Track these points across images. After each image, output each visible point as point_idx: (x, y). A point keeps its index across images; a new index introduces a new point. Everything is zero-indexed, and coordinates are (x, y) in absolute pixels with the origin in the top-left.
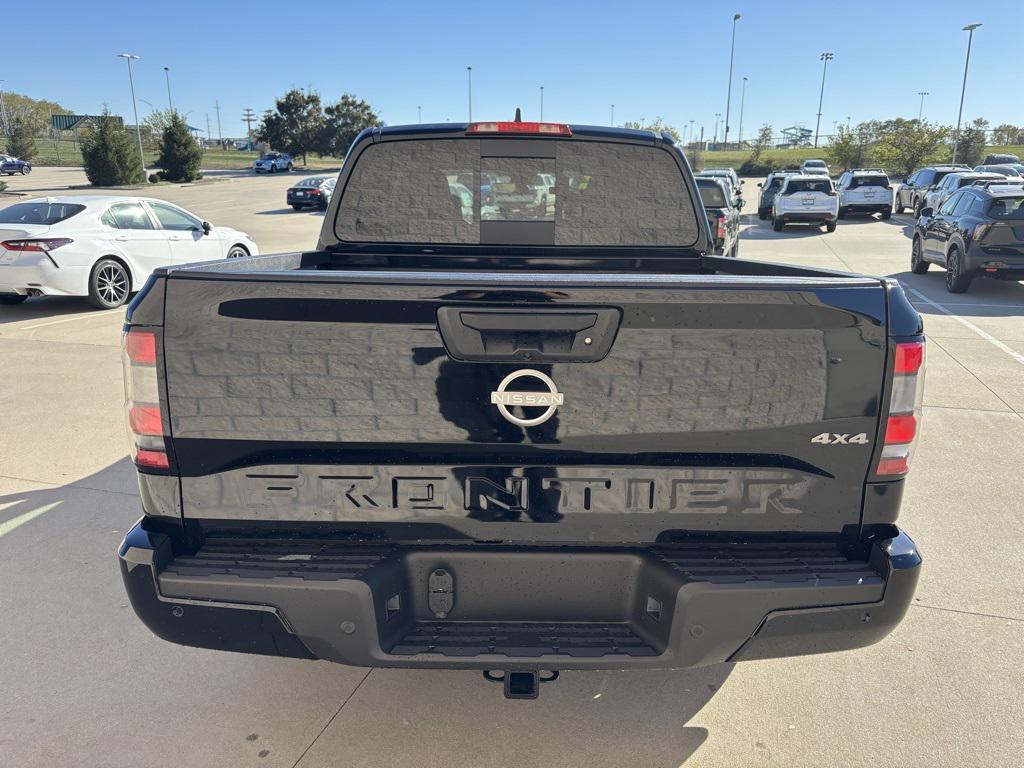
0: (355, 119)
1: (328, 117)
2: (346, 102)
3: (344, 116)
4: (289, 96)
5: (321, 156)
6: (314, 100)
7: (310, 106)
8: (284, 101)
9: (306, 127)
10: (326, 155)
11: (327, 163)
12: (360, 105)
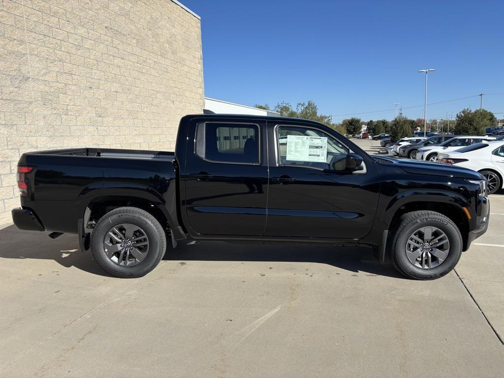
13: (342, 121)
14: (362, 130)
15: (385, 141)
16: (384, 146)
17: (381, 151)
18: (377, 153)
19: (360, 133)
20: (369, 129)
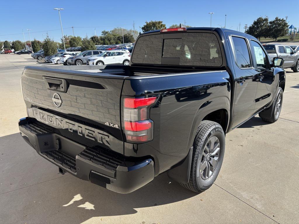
0: (280, 25)
1: (270, 25)
2: (277, 19)
3: (275, 24)
4: (258, 19)
5: (265, 38)
6: (266, 20)
7: (265, 22)
8: (256, 21)
9: (262, 29)
10: (267, 37)
11: (267, 40)
12: (281, 20)
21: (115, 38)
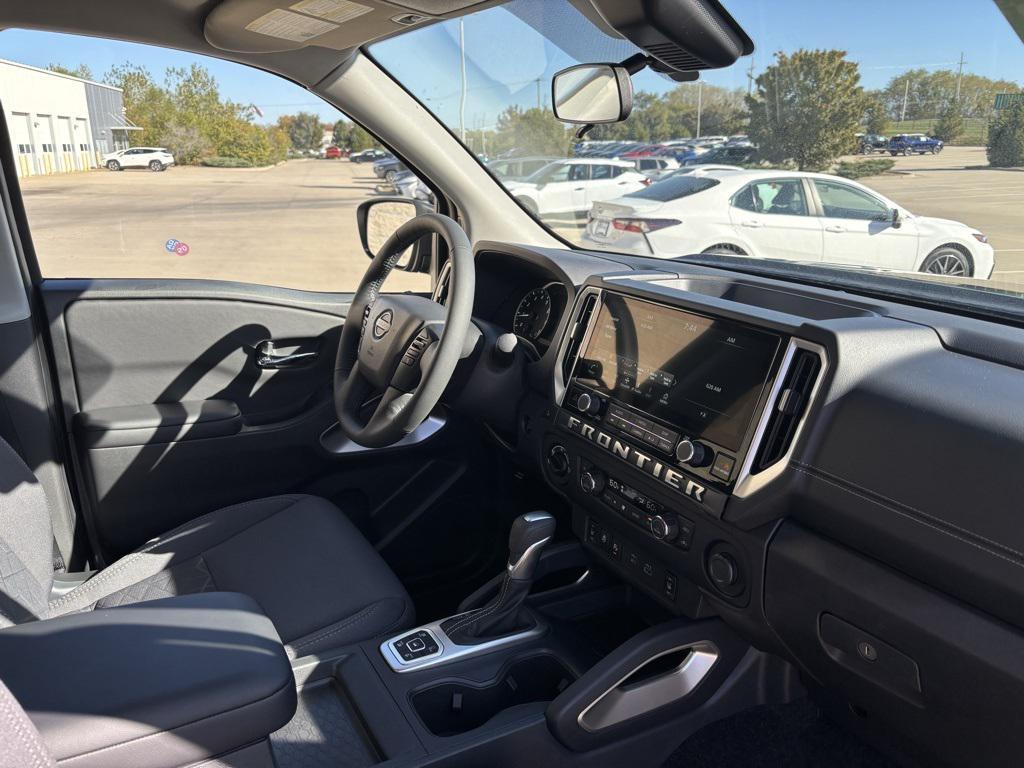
13: (277, 118)
14: (324, 139)
15: (385, 166)
16: (384, 177)
17: (381, 189)
18: (373, 192)
19: (321, 146)
20: (337, 139)
21: (678, 117)
